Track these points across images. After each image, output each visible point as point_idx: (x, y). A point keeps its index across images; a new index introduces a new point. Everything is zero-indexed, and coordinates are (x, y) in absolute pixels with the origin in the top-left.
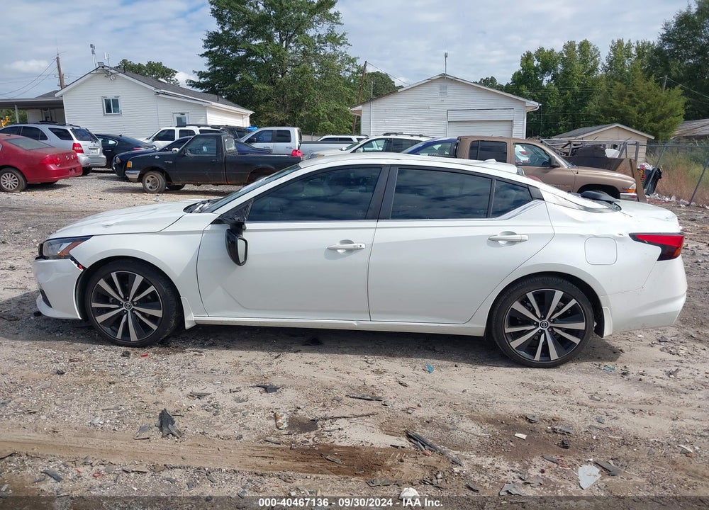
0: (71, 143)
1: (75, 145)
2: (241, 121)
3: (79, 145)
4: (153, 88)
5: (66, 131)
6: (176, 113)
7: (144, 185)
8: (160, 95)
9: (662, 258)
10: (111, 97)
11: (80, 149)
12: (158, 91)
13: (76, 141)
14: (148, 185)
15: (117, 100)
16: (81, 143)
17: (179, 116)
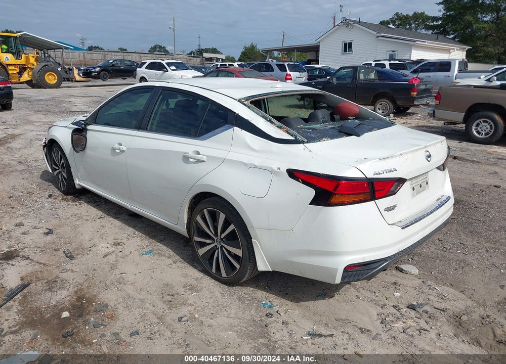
0: (284, 73)
1: (287, 75)
2: (448, 55)
3: (290, 75)
4: (375, 33)
5: (284, 65)
6: (389, 51)
7: (304, 103)
8: (380, 38)
9: (313, 202)
10: (348, 41)
11: (290, 77)
12: (378, 35)
13: (288, 72)
14: (306, 103)
15: (351, 43)
16: (291, 73)
17: (391, 53)
